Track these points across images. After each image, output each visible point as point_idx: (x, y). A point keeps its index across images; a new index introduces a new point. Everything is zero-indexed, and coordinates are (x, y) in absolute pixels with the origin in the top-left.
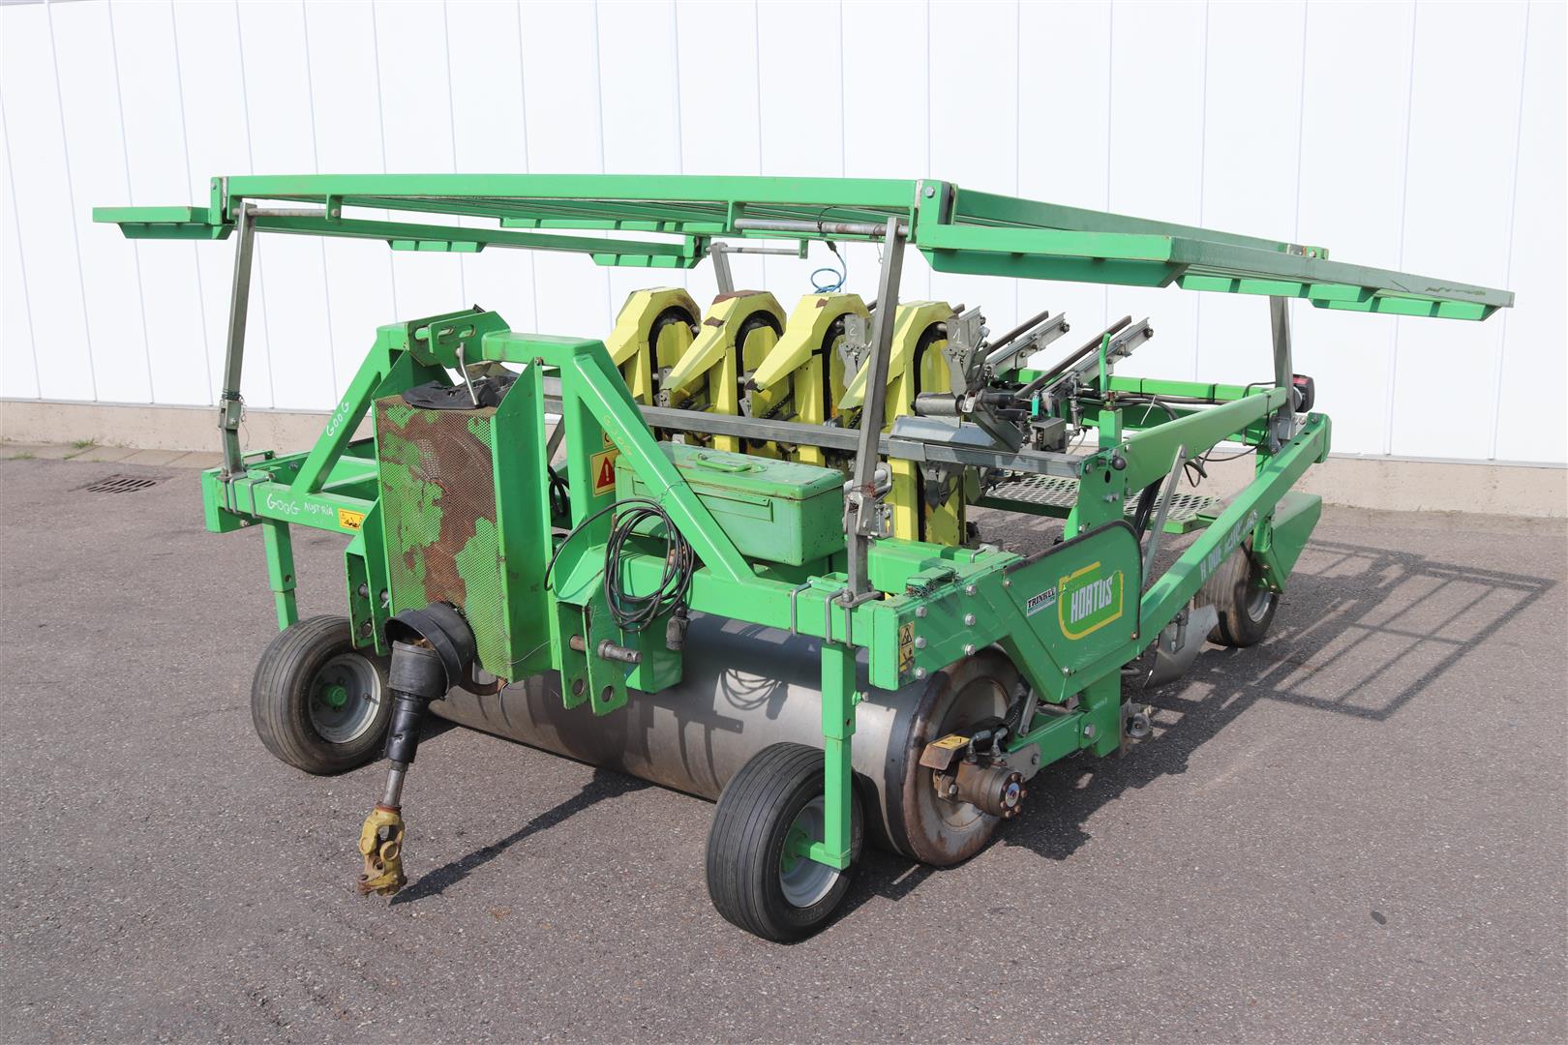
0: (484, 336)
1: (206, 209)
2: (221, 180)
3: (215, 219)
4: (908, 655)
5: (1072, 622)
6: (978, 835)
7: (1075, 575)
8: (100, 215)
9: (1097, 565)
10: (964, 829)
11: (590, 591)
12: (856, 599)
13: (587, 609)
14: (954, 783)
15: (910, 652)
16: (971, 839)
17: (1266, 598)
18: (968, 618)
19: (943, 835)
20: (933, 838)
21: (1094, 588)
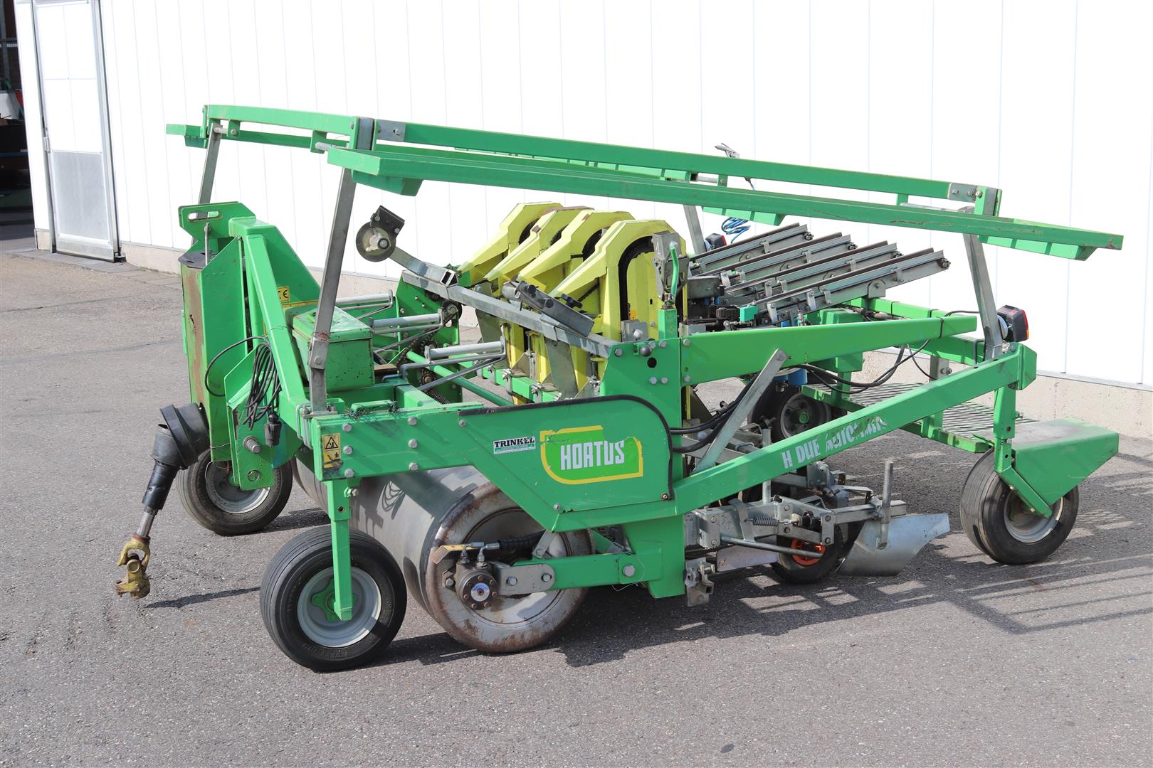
0: (231, 221)
1: (199, 127)
2: (206, 106)
3: (202, 135)
4: (334, 458)
5: (563, 468)
6: (523, 636)
7: (562, 431)
8: (171, 129)
9: (599, 428)
10: (505, 626)
11: (240, 401)
12: (312, 413)
13: (235, 412)
14: (452, 577)
15: (337, 455)
16: (513, 637)
17: (1049, 525)
18: (410, 442)
19: (473, 625)
20: (462, 625)
21: (595, 448)
